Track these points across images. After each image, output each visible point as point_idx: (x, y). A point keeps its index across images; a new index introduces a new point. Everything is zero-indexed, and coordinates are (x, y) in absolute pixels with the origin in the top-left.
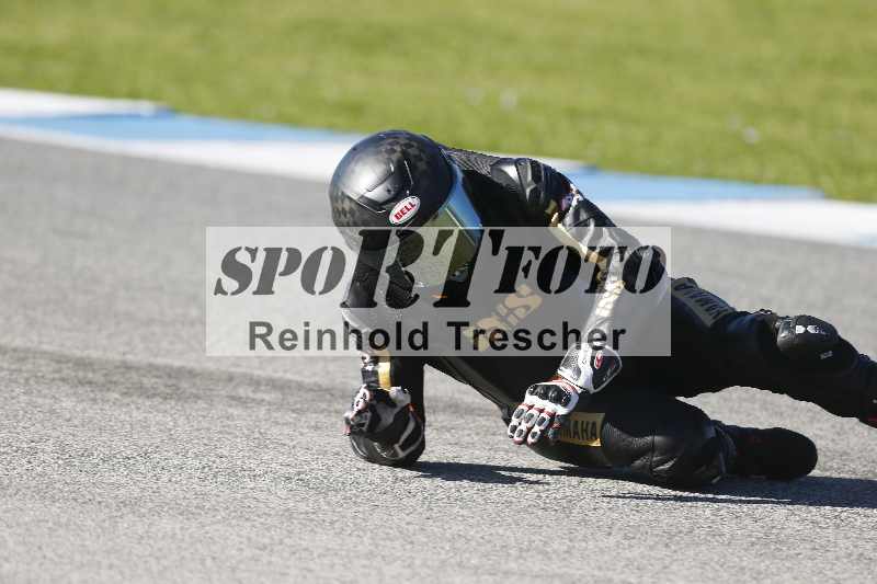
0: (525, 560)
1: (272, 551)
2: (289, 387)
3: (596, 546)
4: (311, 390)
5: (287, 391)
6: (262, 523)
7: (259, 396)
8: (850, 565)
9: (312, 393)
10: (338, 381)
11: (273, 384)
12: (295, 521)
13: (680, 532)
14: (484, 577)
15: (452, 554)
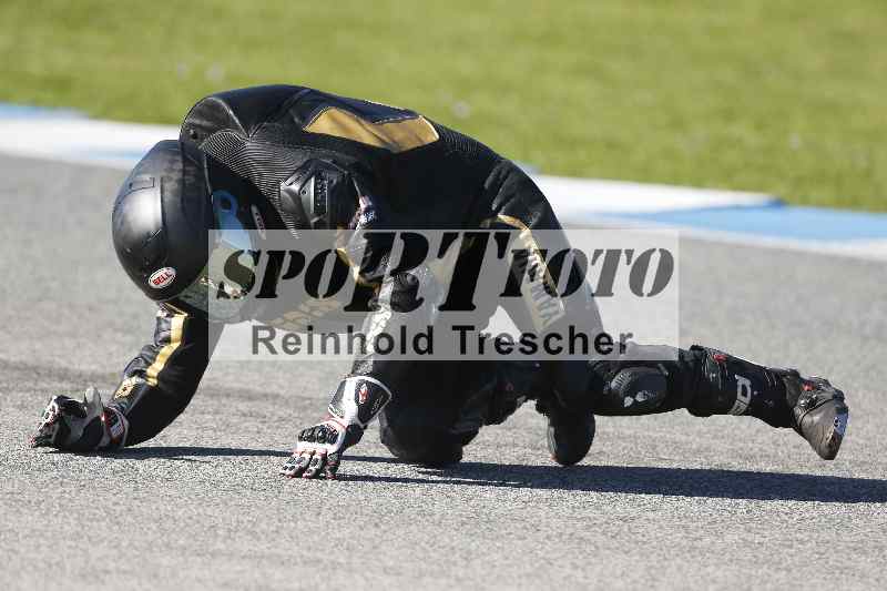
0: (234, 539)
14: (191, 559)
15: (159, 535)
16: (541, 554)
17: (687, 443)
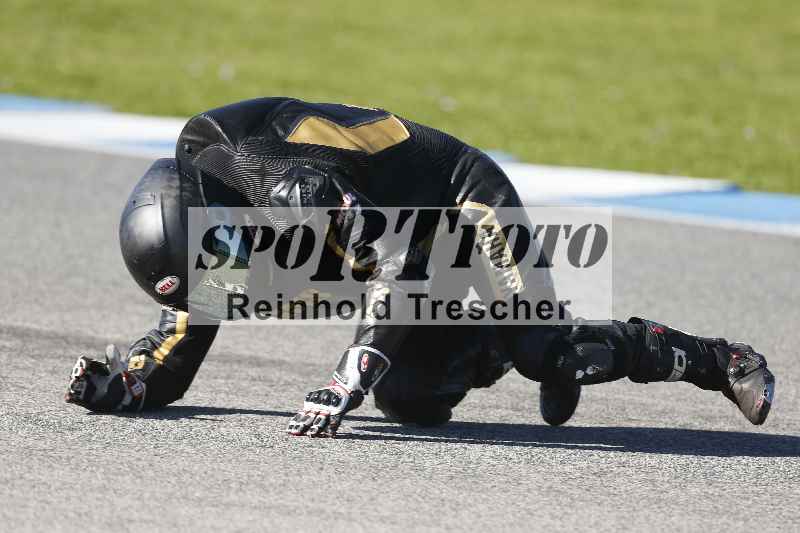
0: (244, 492)
2: (28, 335)
3: (309, 480)
5: (25, 338)
8: (540, 496)
9: (49, 340)
12: (35, 458)
14: (208, 509)
15: (177, 487)
16: (523, 505)
17: (653, 405)
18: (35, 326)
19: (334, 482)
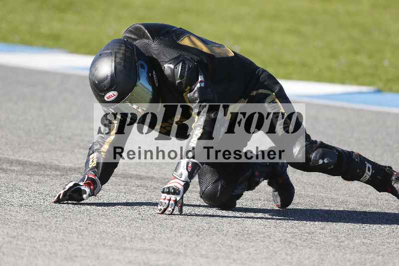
0: (133, 242)
1: (18, 239)
2: (26, 164)
3: (165, 236)
4: (36, 165)
5: (25, 166)
6: (13, 226)
7: (12, 168)
8: (281, 244)
9: (36, 167)
10: (48, 161)
11: (19, 163)
12: (29, 225)
13: (204, 230)
14: (115, 250)
15: (100, 240)
16: (271, 248)
17: (337, 199)
18: (30, 160)
19: (178, 237)
